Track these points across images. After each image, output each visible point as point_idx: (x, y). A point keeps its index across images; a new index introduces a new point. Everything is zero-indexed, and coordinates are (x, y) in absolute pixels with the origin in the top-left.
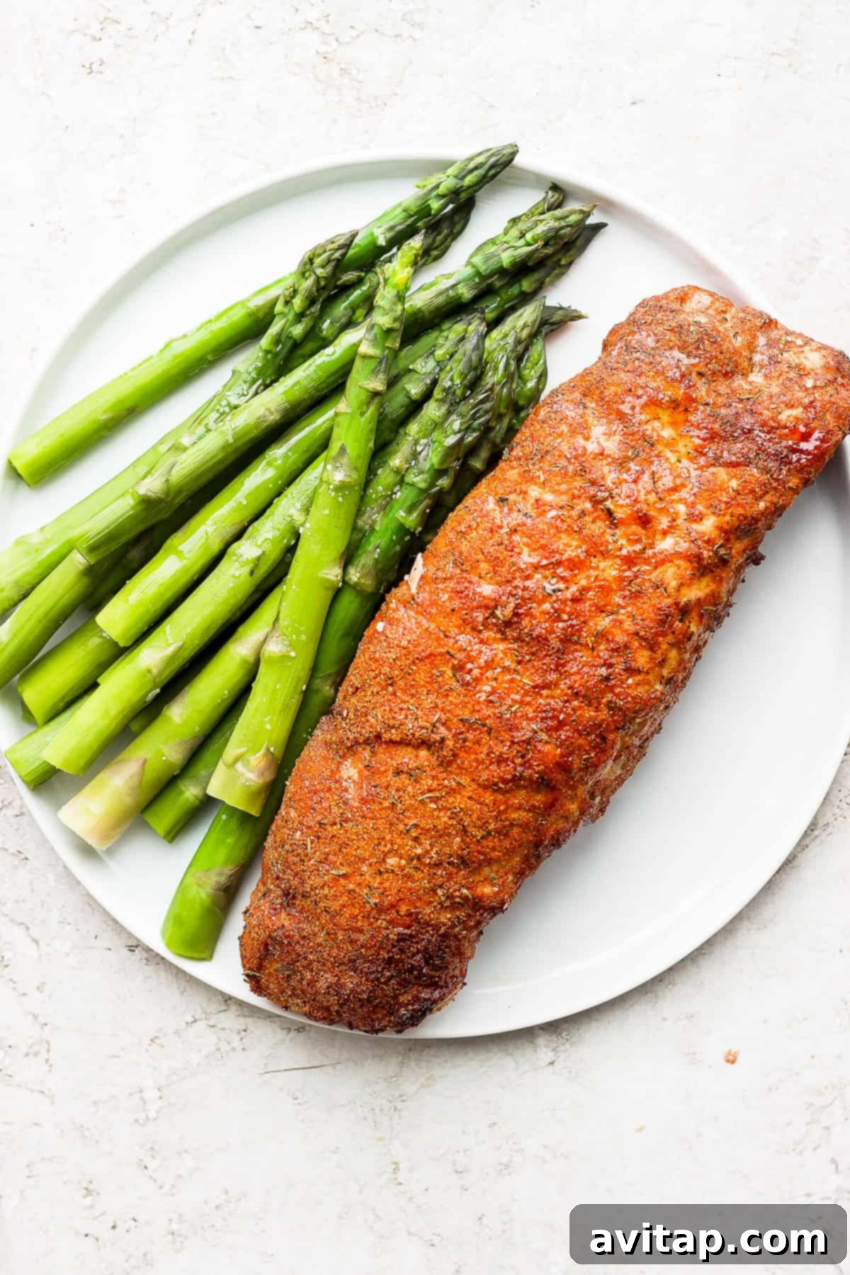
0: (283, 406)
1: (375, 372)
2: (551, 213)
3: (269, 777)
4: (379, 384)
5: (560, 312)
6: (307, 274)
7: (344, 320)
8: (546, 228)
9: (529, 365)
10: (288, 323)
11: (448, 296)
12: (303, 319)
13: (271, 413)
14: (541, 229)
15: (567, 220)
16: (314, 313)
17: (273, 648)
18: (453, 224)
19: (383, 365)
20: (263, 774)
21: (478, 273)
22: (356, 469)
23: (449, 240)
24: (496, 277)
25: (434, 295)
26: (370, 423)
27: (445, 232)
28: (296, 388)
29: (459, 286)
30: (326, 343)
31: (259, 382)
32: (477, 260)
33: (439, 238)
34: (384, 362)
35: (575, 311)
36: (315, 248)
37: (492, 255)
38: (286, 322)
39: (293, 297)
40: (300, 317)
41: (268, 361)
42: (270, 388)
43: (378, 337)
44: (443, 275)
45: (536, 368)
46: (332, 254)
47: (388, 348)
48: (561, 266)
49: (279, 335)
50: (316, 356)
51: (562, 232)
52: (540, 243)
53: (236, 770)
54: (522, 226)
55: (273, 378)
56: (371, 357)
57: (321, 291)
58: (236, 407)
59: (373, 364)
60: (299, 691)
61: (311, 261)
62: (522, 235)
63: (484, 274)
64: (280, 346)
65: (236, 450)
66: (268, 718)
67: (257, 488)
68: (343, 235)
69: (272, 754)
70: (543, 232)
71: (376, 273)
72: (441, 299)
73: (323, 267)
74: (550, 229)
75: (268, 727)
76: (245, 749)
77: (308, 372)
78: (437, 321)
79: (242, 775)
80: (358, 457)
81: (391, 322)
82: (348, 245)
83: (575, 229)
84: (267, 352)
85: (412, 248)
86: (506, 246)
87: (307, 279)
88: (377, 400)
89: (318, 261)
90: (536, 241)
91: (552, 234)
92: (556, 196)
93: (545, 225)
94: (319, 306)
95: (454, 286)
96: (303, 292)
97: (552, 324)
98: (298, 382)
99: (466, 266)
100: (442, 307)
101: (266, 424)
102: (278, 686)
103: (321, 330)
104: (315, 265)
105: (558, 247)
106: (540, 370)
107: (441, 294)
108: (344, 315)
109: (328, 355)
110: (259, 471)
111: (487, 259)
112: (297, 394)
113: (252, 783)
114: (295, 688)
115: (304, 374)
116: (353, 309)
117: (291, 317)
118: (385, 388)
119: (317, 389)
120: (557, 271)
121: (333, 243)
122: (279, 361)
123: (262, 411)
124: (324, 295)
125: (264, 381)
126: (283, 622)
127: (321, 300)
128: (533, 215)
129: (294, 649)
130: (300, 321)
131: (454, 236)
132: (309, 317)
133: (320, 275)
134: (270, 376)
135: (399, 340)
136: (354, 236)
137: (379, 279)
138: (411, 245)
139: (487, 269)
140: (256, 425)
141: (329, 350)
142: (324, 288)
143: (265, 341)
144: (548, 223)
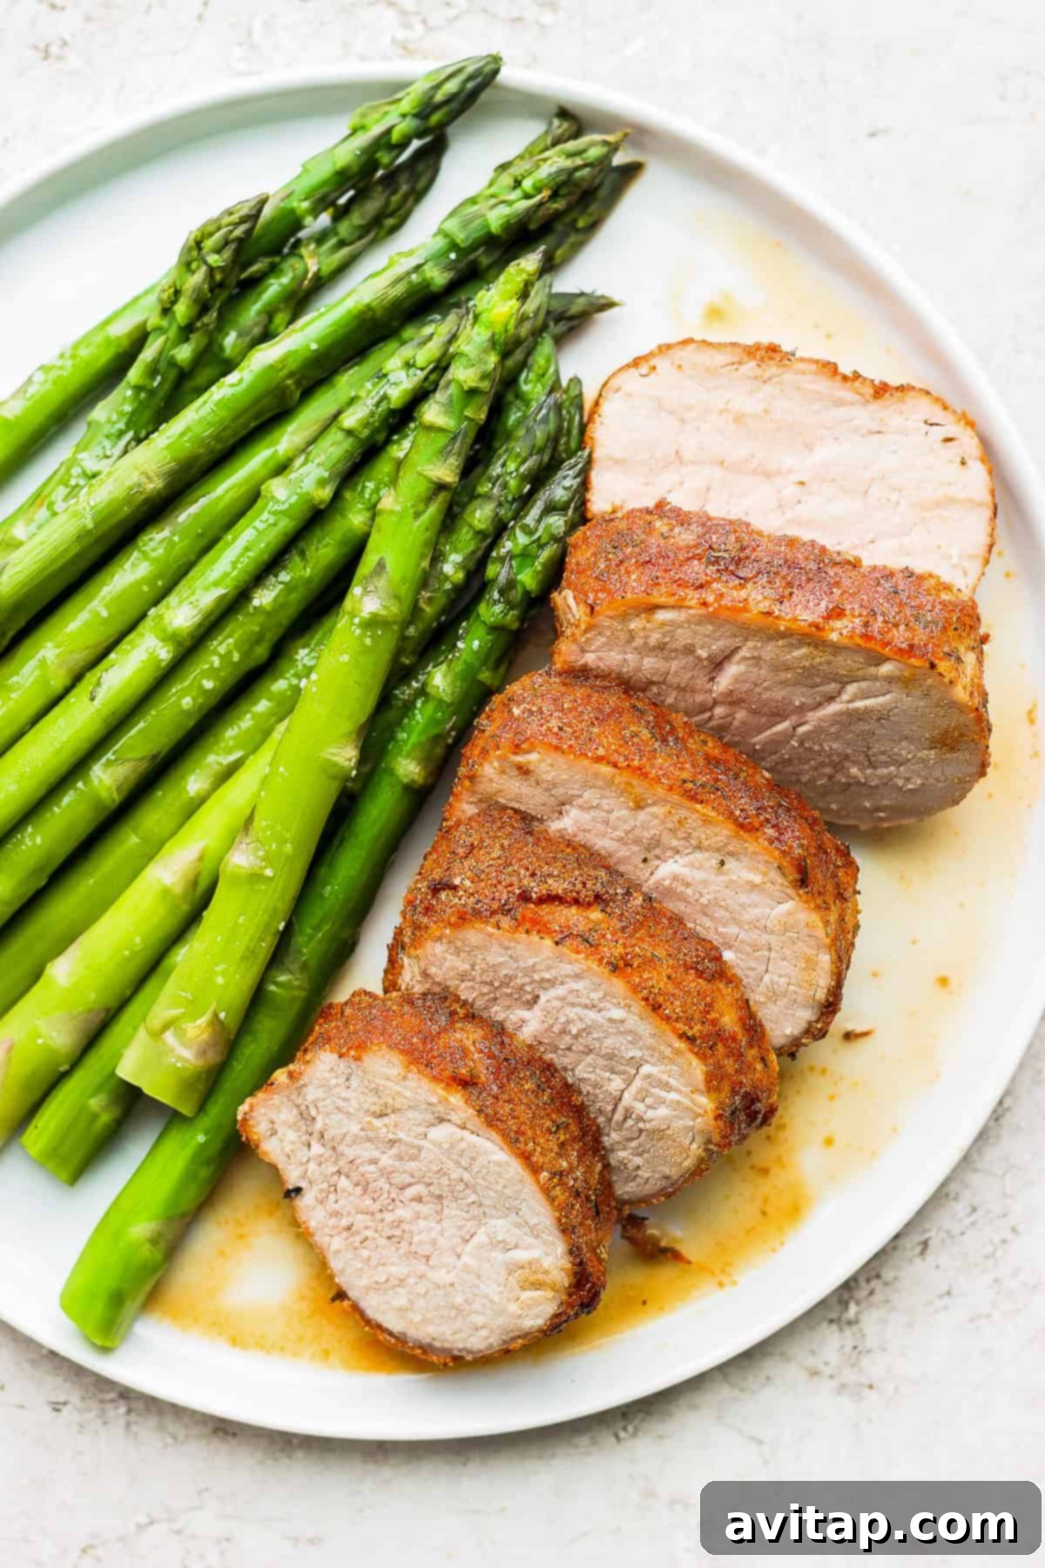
0: (167, 468)
1: (444, 453)
2: (559, 148)
3: (213, 1058)
4: (448, 472)
5: (581, 300)
6: (194, 265)
7: (257, 331)
8: (553, 169)
9: (532, 376)
10: (169, 343)
11: (410, 283)
12: (192, 336)
13: (149, 478)
14: (544, 171)
15: (584, 156)
16: (207, 325)
17: (241, 860)
18: (415, 177)
19: (458, 444)
20: (204, 1052)
21: (454, 246)
22: (397, 597)
23: (411, 200)
24: (481, 250)
25: (388, 282)
26: (427, 529)
27: (405, 188)
28: (185, 438)
29: (425, 267)
30: (228, 367)
31: (130, 434)
32: (452, 226)
33: (395, 199)
34: (460, 438)
35: (603, 297)
36: (205, 225)
37: (475, 217)
38: (165, 343)
39: (174, 303)
40: (187, 331)
41: (141, 402)
42: (146, 442)
43: (455, 399)
44: (400, 254)
45: (544, 380)
46: (231, 232)
47: (467, 418)
48: (578, 231)
49: (156, 361)
50: (214, 388)
51: (578, 174)
52: (546, 193)
53: (164, 1043)
54: (516, 170)
55: (150, 428)
56: (440, 430)
57: (217, 291)
58: (94, 476)
59: (442, 440)
60: (273, 930)
61: (198, 244)
62: (517, 183)
63: (463, 245)
64: (159, 378)
65: (98, 540)
66: (223, 966)
67: (124, 592)
68: (247, 201)
69: (221, 1023)
70: (550, 175)
71: (301, 257)
72: (399, 290)
73: (218, 251)
74: (560, 172)
75: (220, 980)
76: (182, 1010)
77: (203, 412)
78: (395, 324)
79: (172, 1051)
80: (404, 579)
81: (477, 378)
82: (254, 216)
83: (597, 170)
84: (138, 389)
85: (523, 270)
86: (493, 201)
87: (193, 272)
88: (443, 497)
89: (208, 244)
90: (539, 190)
91: (563, 177)
92: (565, 125)
93: (551, 166)
94: (215, 315)
95: (418, 268)
96: (189, 293)
97: (572, 318)
98: (188, 429)
99: (435, 235)
100: (404, 299)
101: (142, 497)
102: (241, 920)
103: (222, 348)
104: (205, 251)
105: (573, 198)
106: (550, 383)
107: (398, 280)
108: (256, 324)
109: (232, 385)
110: (127, 566)
111: (465, 224)
112: (187, 447)
113: (187, 1065)
114: (267, 925)
115: (196, 417)
116: (270, 313)
117: (173, 333)
118: (457, 479)
119: (217, 437)
120: (573, 238)
121: (231, 214)
122: (158, 400)
123: (135, 477)
124: (223, 296)
125: (136, 433)
126: (260, 823)
127: (218, 304)
128: (531, 155)
129: (272, 867)
130: (187, 340)
131: (418, 195)
132: (200, 332)
133: (214, 265)
134: (145, 426)
135: (486, 409)
136: (263, 202)
137: (306, 265)
138: (521, 266)
139: (467, 239)
140: (128, 500)
141: (232, 378)
142: (221, 285)
143: (135, 374)
144: (556, 162)
